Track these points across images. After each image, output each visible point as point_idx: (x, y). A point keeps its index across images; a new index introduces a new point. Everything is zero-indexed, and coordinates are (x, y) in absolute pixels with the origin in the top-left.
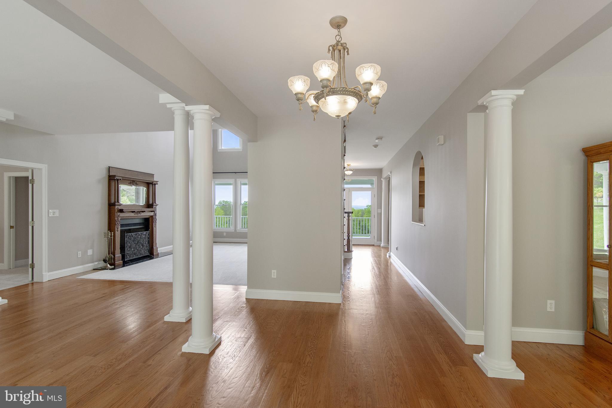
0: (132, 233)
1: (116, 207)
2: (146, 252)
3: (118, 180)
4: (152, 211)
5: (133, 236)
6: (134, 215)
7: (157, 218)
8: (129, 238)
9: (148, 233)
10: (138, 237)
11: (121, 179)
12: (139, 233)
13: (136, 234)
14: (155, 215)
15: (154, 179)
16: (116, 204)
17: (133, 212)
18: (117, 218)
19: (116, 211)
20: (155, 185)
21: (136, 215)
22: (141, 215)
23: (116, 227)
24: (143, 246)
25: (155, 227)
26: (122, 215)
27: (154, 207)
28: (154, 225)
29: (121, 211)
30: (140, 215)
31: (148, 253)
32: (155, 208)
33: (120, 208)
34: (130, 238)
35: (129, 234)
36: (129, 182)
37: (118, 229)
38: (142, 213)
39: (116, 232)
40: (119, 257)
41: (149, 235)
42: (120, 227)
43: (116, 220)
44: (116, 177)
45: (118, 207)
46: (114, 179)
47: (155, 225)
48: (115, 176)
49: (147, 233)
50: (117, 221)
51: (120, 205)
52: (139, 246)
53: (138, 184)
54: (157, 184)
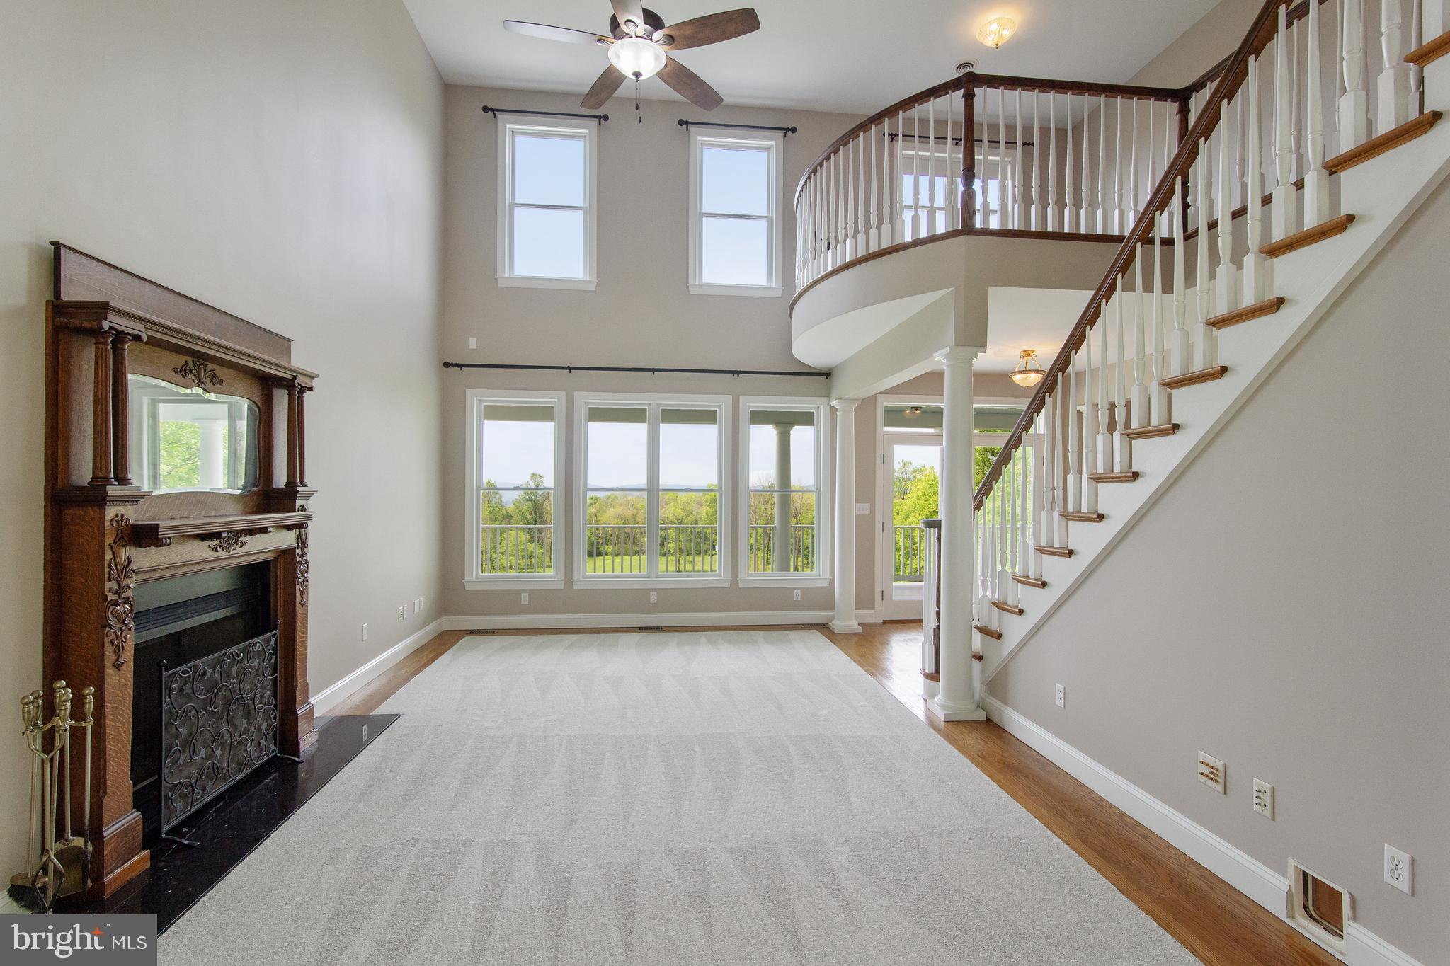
0: (199, 662)
1: (111, 512)
2: (263, 742)
3: (120, 337)
4: (289, 528)
5: (204, 674)
6: (211, 554)
7: (308, 557)
8: (181, 690)
9: (272, 643)
10: (228, 674)
11: (137, 338)
12: (234, 649)
13: (220, 662)
14: (303, 542)
15: (290, 362)
16: (113, 490)
17: (203, 537)
18: (114, 585)
19: (109, 539)
20: (302, 389)
21: (221, 553)
22: (245, 549)
23: (107, 640)
24: (248, 714)
25: (302, 605)
26: (145, 558)
27: (299, 503)
28: (298, 593)
29: (145, 535)
30: (238, 550)
31: (272, 747)
32: (302, 508)
33: (133, 514)
34: (187, 689)
35: (185, 667)
36: (180, 360)
37: (118, 651)
38: (247, 539)
39: (110, 671)
40: (129, 829)
41: (275, 653)
42: (130, 635)
43: (111, 597)
44: (111, 317)
45: (121, 510)
46: (97, 333)
47: (303, 594)
48: (102, 309)
49: (268, 642)
50: (115, 604)
51: (135, 498)
52: (230, 722)
53: (221, 382)
54: (311, 389)
